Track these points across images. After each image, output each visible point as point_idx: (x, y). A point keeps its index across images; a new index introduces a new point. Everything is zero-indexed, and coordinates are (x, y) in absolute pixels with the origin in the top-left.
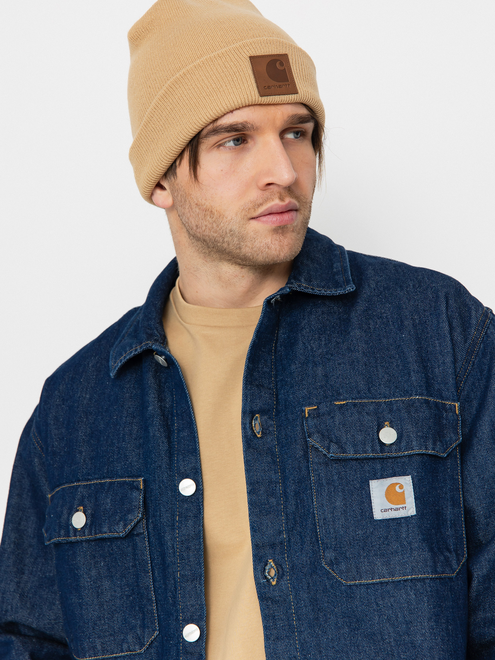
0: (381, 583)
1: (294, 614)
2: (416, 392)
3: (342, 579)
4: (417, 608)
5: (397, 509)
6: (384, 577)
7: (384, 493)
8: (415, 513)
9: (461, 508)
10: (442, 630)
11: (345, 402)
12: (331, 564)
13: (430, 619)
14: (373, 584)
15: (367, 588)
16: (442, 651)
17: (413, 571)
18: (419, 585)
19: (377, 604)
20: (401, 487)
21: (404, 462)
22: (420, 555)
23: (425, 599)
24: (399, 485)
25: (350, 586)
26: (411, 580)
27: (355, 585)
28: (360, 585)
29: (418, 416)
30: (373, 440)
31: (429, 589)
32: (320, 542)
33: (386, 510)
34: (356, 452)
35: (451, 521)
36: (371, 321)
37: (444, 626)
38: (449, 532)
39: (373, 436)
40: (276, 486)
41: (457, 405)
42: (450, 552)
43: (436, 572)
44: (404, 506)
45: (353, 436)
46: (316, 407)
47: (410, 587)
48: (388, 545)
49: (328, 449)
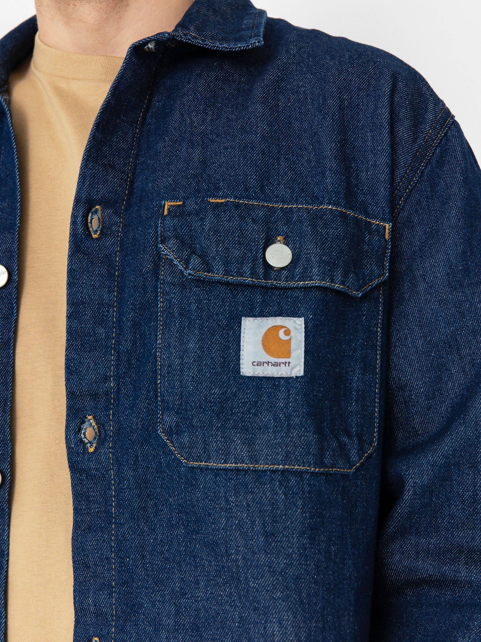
0: (238, 470)
1: (114, 496)
2: (329, 200)
3: (182, 456)
4: (285, 515)
5: (276, 365)
6: (243, 462)
7: (260, 338)
8: (302, 373)
9: (376, 374)
10: (319, 551)
11: (223, 201)
12: (169, 433)
13: (302, 534)
14: (226, 470)
15: (216, 475)
16: (314, 583)
17: (287, 459)
18: (293, 480)
19: (227, 500)
20: (287, 332)
21: (298, 297)
22: (301, 437)
23: (300, 503)
24: (284, 329)
25: (193, 468)
26: (283, 472)
27: (199, 468)
28: (207, 468)
29: (327, 233)
30: (255, 259)
31: (307, 489)
32: (159, 399)
33: (259, 364)
34: (227, 273)
35: (358, 391)
36: (281, 97)
37: (323, 545)
38: (353, 407)
39: (256, 253)
40: (108, 311)
41: (388, 226)
42: (350, 436)
43: (322, 464)
44: (287, 360)
45: (227, 249)
46: (181, 203)
47: (280, 481)
48: (256, 415)
49: (187, 263)
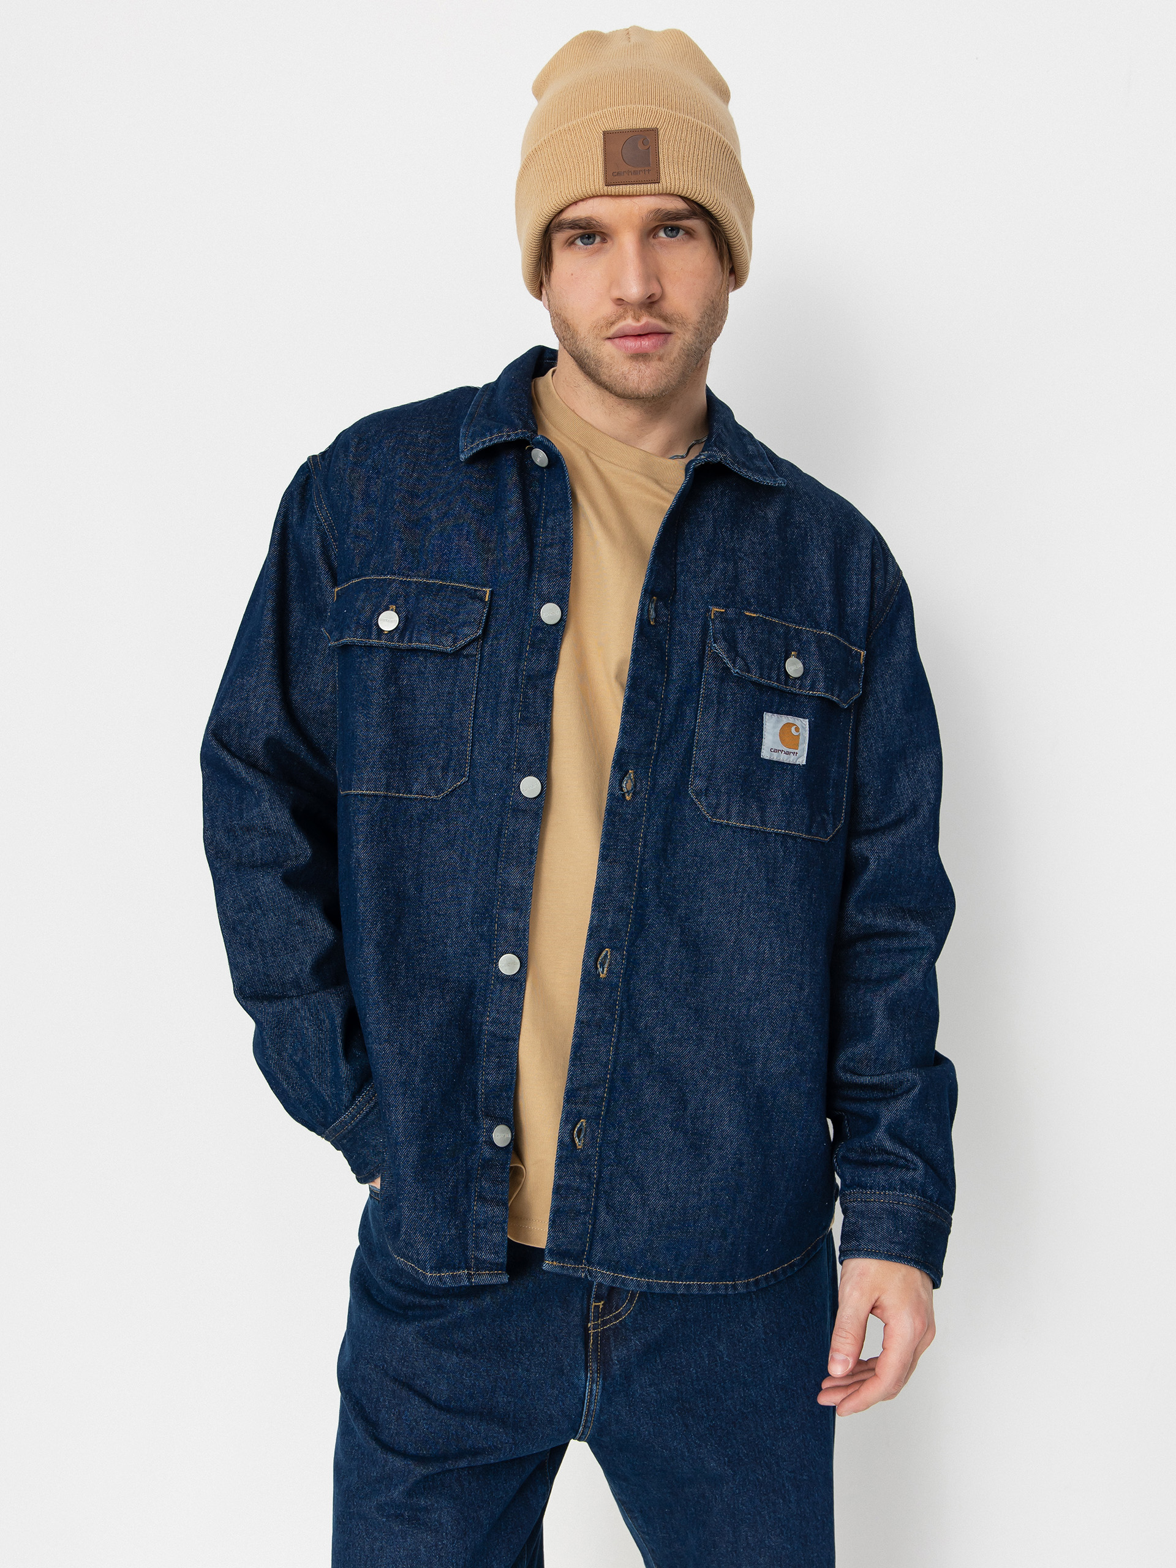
0: (751, 830)
1: (642, 838)
2: (828, 627)
3: (708, 813)
4: (783, 867)
5: (787, 753)
6: (756, 824)
7: (778, 730)
8: (804, 763)
9: (847, 768)
10: (804, 896)
11: (755, 615)
12: (698, 794)
13: (793, 883)
14: (742, 828)
15: (734, 832)
16: (799, 919)
17: (787, 827)
18: (790, 842)
19: (741, 852)
20: (797, 729)
21: (804, 702)
22: (799, 811)
23: (794, 860)
24: (795, 727)
25: (715, 823)
26: (784, 835)
27: (721, 824)
28: (728, 825)
29: (829, 655)
30: (779, 668)
31: (799, 850)
32: (693, 766)
33: (776, 751)
34: (761, 676)
35: (834, 780)
36: (788, 530)
37: (807, 893)
38: (830, 792)
39: (780, 663)
40: (658, 688)
41: (863, 653)
42: (828, 814)
43: (809, 832)
44: (796, 751)
45: (761, 656)
46: (724, 611)
47: (781, 842)
48: (768, 789)
49: (734, 663)
